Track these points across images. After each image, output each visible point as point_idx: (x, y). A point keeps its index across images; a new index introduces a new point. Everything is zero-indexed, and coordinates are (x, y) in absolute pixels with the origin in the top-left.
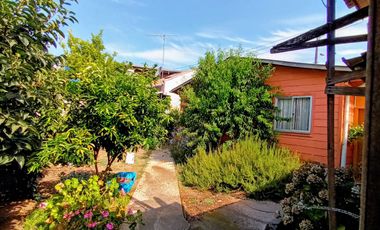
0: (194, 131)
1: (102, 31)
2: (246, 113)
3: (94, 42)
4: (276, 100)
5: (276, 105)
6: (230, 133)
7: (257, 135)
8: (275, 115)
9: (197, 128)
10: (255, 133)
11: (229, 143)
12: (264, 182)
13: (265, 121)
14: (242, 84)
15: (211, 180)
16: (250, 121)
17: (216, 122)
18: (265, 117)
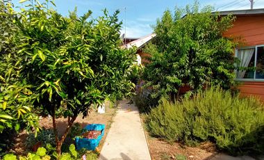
0: (157, 84)
1: (76, 8)
2: (206, 65)
3: (71, 17)
4: (236, 51)
5: (236, 56)
6: (191, 83)
7: (218, 86)
8: (235, 65)
9: (159, 81)
10: (216, 84)
11: (190, 93)
12: (240, 136)
13: (226, 71)
14: (201, 38)
15: (178, 132)
16: (210, 72)
17: (176, 74)
18: (225, 67)
